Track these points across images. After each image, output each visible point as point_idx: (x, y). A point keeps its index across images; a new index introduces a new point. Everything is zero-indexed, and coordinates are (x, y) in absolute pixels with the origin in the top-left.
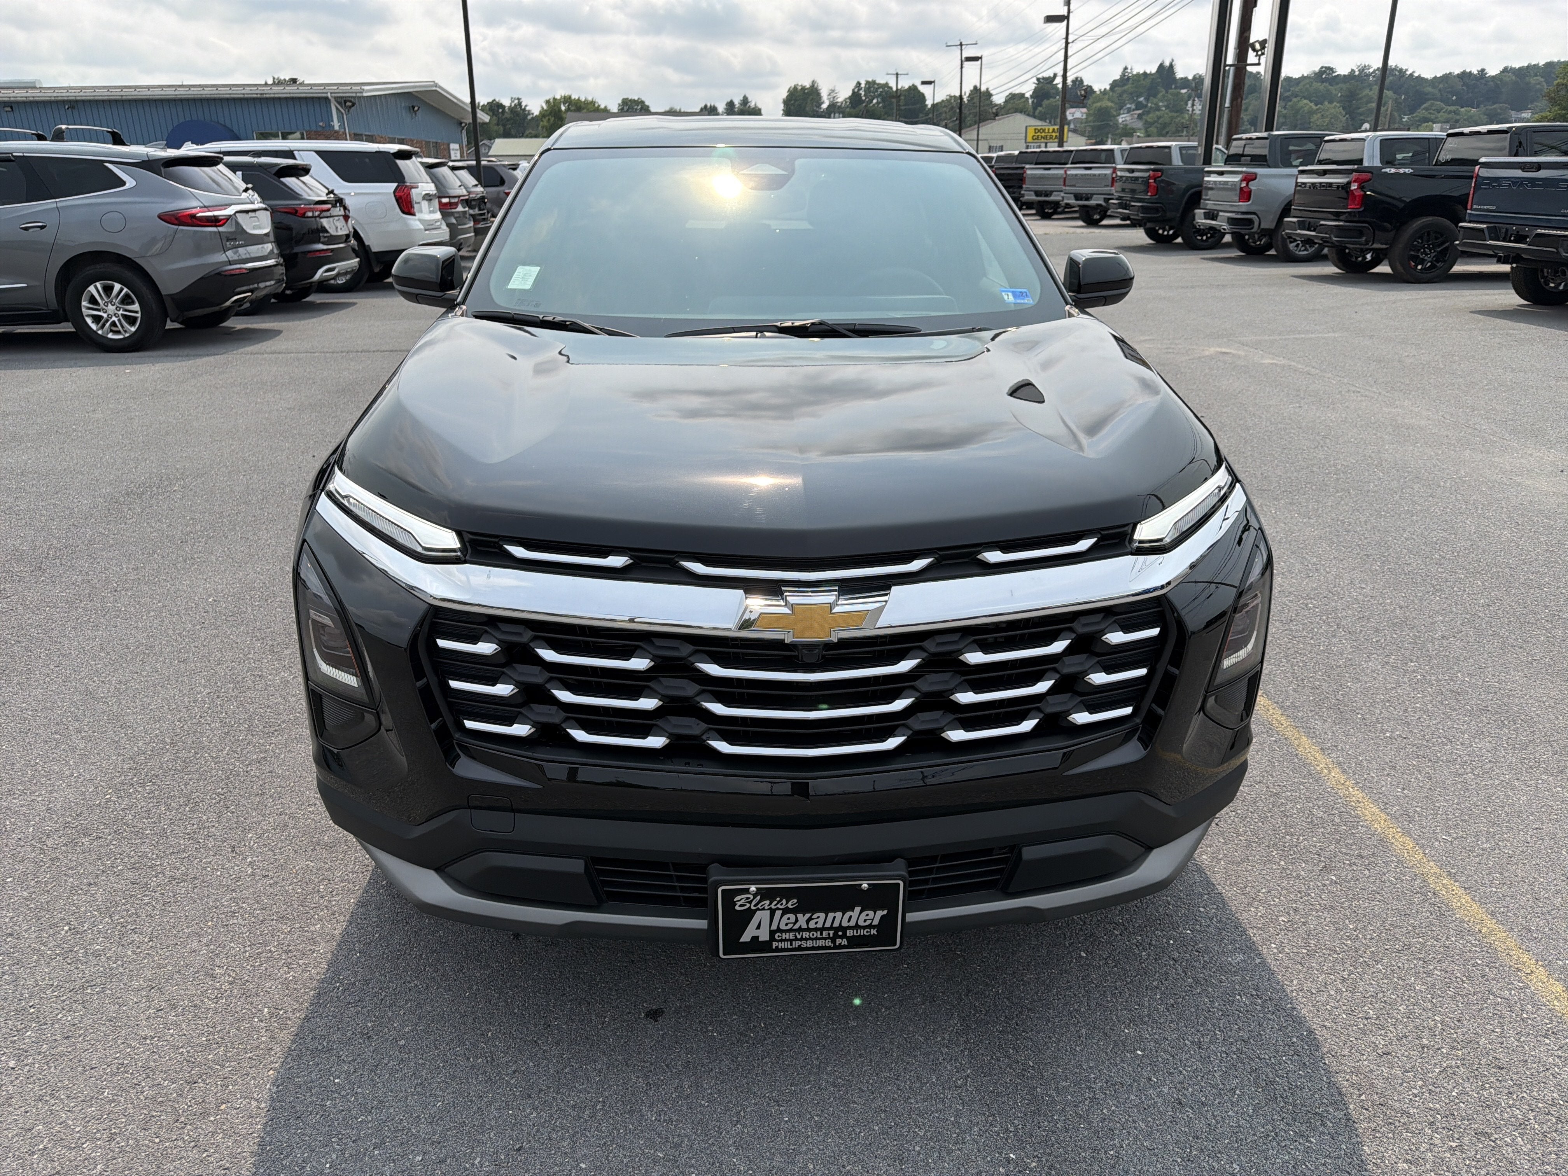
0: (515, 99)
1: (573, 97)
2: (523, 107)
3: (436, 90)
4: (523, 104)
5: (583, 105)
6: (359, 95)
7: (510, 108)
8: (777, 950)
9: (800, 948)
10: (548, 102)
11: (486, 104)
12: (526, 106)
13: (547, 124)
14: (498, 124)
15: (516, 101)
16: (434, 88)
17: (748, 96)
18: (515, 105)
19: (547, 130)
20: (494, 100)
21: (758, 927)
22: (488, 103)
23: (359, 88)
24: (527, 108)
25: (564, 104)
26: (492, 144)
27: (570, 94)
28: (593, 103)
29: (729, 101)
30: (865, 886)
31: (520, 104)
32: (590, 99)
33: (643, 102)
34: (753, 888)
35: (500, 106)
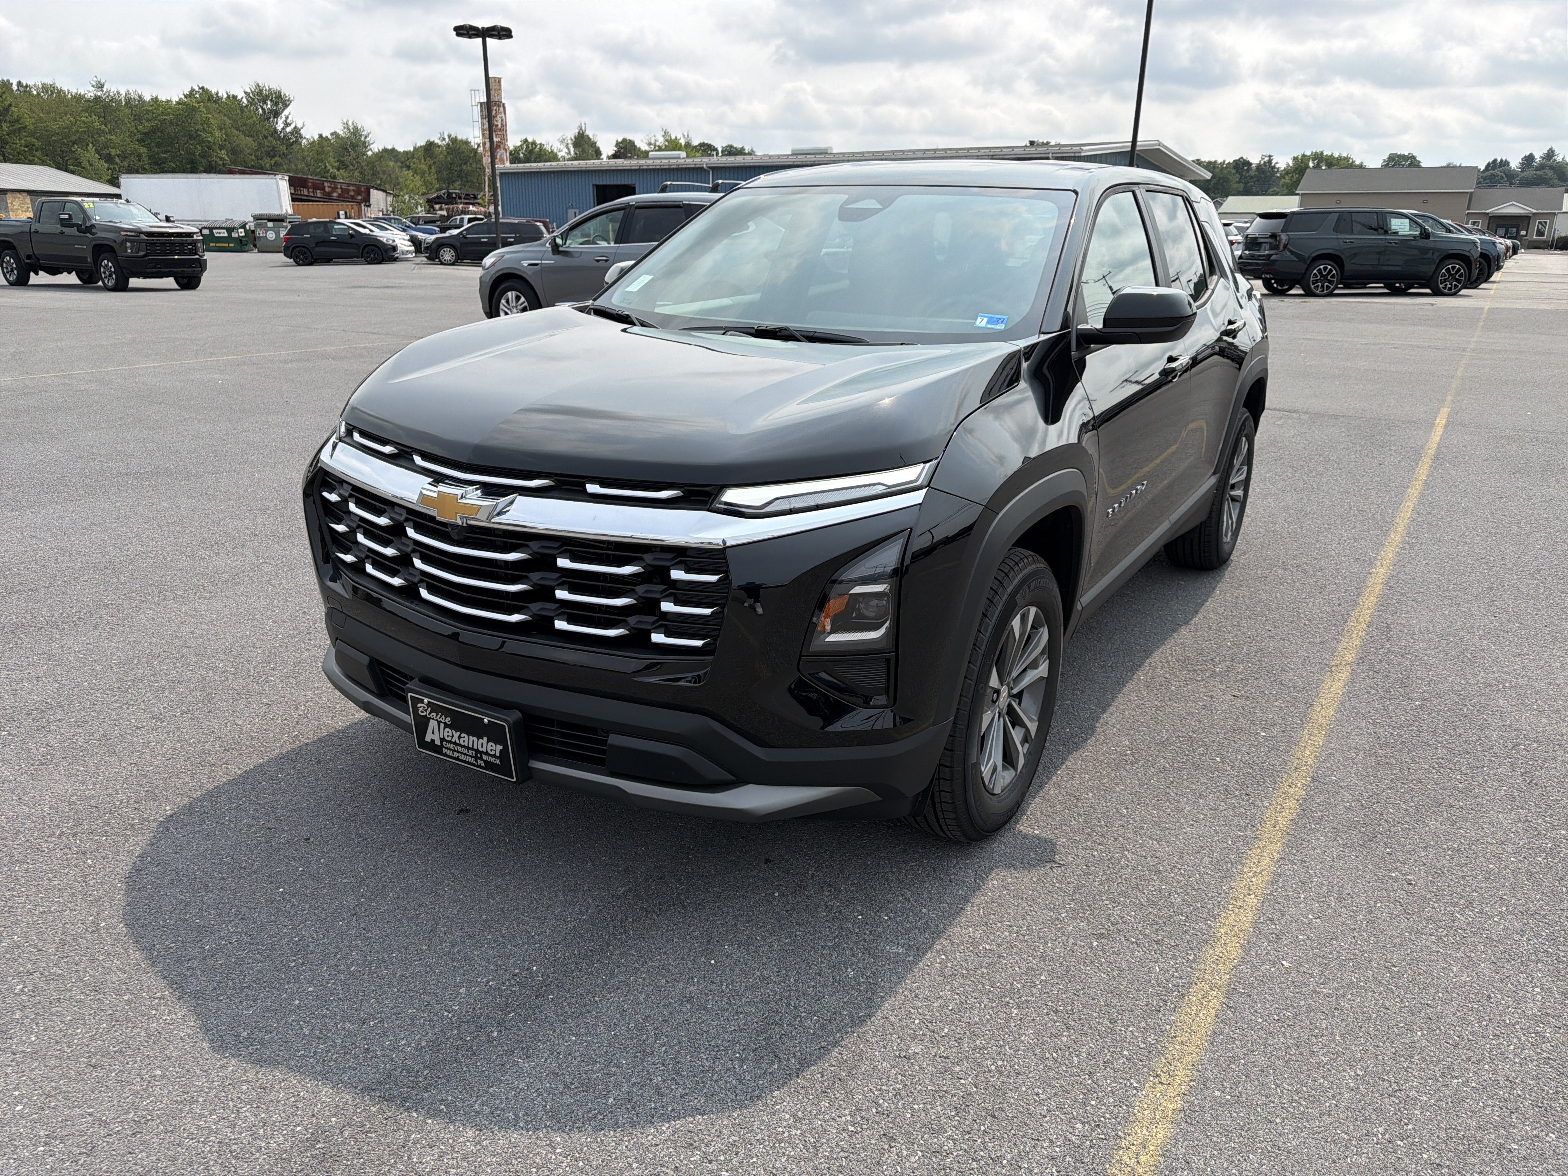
0: (1265, 156)
1: (1325, 154)
2: (1273, 164)
3: (1159, 149)
4: (1274, 162)
5: (1335, 162)
6: (1077, 155)
7: (1259, 166)
8: (445, 755)
9: (457, 759)
10: (1295, 159)
11: (1232, 161)
12: (1277, 163)
13: (1289, 181)
14: (1239, 182)
15: (1267, 159)
16: (1157, 147)
17: (1554, 148)
18: (1265, 162)
19: (1287, 187)
20: (1242, 158)
21: (433, 733)
22: (1234, 161)
23: (1078, 148)
24: (1277, 166)
25: (1313, 160)
26: (1224, 201)
27: (1322, 150)
28: (1347, 159)
29: (1528, 154)
30: (486, 721)
31: (1270, 161)
32: (1345, 155)
33: (1414, 157)
34: (426, 700)
35: (1248, 164)
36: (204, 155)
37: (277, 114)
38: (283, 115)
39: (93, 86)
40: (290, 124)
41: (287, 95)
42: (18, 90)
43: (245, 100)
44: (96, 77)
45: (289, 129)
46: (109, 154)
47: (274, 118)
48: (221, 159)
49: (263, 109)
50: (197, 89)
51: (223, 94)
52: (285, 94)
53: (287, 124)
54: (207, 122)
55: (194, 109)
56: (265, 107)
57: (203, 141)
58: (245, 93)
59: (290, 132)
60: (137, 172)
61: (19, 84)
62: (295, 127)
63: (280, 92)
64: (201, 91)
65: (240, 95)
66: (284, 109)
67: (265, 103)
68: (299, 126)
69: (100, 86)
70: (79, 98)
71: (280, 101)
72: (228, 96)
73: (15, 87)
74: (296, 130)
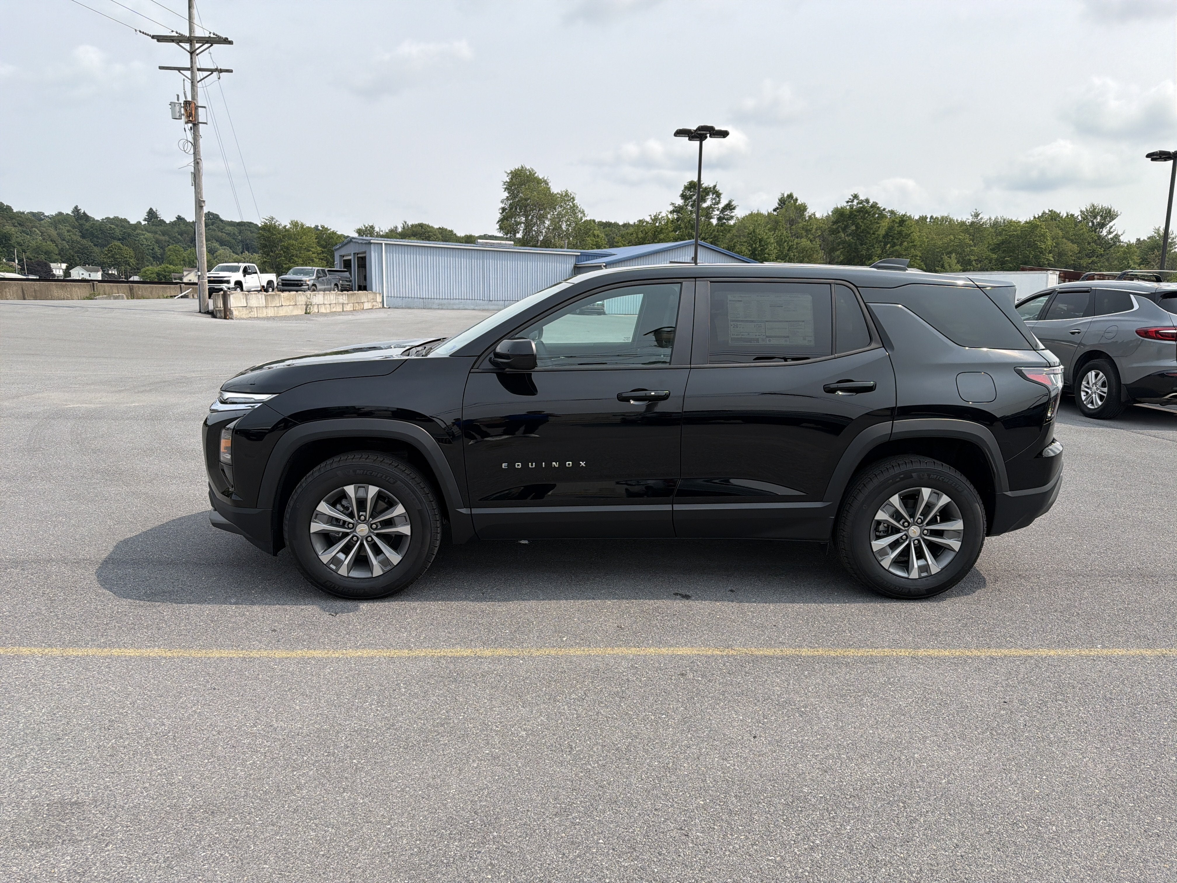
36: (1036, 257)
37: (1102, 225)
38: (1108, 226)
39: (972, 216)
40: (1112, 232)
41: (1116, 211)
42: (930, 221)
43: (1080, 218)
44: (976, 209)
45: (1110, 236)
46: (970, 259)
47: (1100, 228)
48: (1048, 260)
49: (1093, 223)
50: (1047, 212)
51: (1064, 214)
52: (1114, 211)
53: (1110, 233)
54: (1044, 235)
55: (1037, 226)
56: (1095, 221)
57: (1038, 248)
58: (1081, 211)
59: (1111, 239)
60: (987, 270)
61: (932, 217)
62: (1116, 235)
63: (1110, 211)
64: (1050, 213)
65: (1077, 213)
66: (1110, 221)
67: (1095, 217)
68: (1120, 233)
69: (977, 215)
70: (963, 223)
71: (1109, 215)
72: (1068, 215)
73: (928, 220)
74: (1117, 236)
